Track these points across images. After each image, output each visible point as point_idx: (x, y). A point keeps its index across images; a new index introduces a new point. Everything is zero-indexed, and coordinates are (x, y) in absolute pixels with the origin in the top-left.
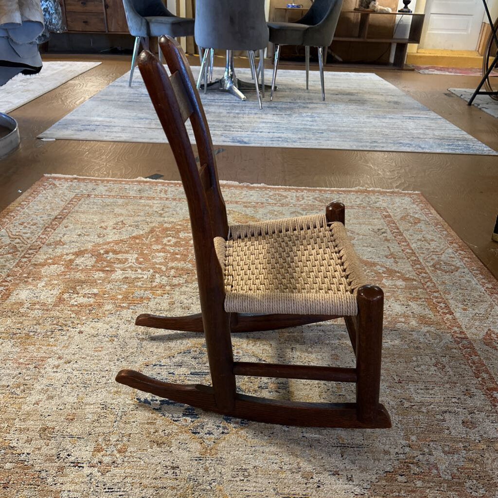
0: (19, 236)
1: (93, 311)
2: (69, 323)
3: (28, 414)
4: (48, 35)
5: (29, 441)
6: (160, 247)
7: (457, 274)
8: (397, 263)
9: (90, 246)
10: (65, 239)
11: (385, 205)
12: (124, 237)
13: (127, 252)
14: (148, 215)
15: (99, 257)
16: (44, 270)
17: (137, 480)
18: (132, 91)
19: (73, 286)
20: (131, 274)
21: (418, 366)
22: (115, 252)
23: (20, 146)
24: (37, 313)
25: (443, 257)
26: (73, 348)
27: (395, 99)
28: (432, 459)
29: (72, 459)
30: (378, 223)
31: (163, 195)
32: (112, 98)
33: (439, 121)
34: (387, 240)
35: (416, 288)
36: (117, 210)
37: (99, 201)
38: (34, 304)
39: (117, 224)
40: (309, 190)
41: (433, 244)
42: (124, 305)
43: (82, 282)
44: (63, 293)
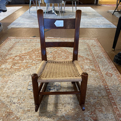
0: (2, 53)
1: (19, 70)
2: (13, 73)
3: (4, 93)
4: (8, 2)
5: (4, 99)
6: (34, 54)
7: (102, 59)
8: (88, 56)
9: (18, 55)
10: (13, 53)
11: (88, 42)
12: (26, 52)
13: (27, 56)
14: (32, 46)
15: (20, 57)
16: (8, 61)
17: (27, 106)
18: (30, 14)
19: (14, 64)
20: (27, 61)
21: (90, 80)
22: (24, 56)
23: (3, 30)
24: (6, 71)
25: (99, 55)
26: (14, 78)
27: (94, 14)
28: (90, 100)
29: (13, 102)
30: (86, 47)
31: (36, 41)
32: (25, 16)
33: (104, 19)
34: (87, 51)
35: (92, 62)
36: (25, 46)
37: (21, 43)
38: (6, 68)
39: (25, 49)
40: (70, 39)
41: (98, 51)
42: (26, 68)
43: (16, 63)
44: (12, 66)
